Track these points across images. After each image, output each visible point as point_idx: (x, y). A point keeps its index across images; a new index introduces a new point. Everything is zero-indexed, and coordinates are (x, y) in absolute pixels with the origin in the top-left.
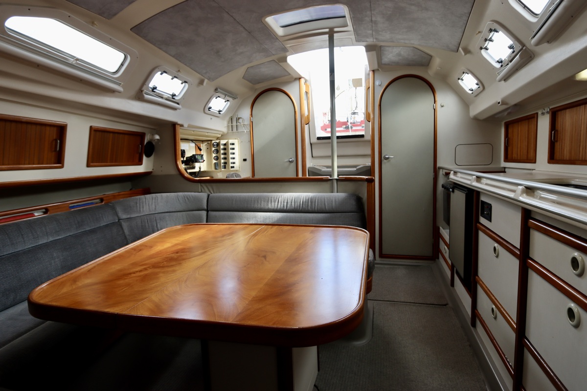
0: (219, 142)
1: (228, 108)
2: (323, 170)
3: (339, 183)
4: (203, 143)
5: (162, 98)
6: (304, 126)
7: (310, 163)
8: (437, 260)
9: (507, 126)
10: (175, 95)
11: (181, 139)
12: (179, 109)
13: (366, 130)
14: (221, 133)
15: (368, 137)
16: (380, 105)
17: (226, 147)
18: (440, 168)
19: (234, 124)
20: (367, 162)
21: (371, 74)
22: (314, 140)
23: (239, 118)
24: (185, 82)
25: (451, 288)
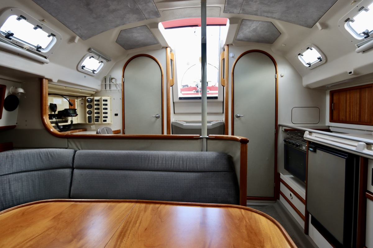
0: (93, 98)
1: (102, 69)
2: (184, 125)
3: (209, 141)
4: (77, 99)
5: (22, 48)
6: (169, 88)
7: (173, 119)
8: (277, 200)
9: (332, 94)
10: (40, 48)
11: (49, 94)
12: (47, 63)
13: (219, 93)
14: (95, 90)
15: (220, 99)
16: (233, 73)
17: (98, 103)
18: (280, 125)
19: (108, 83)
20: (222, 119)
21: (226, 48)
22: (177, 100)
23: (112, 79)
24: (53, 35)
25: (306, 235)
